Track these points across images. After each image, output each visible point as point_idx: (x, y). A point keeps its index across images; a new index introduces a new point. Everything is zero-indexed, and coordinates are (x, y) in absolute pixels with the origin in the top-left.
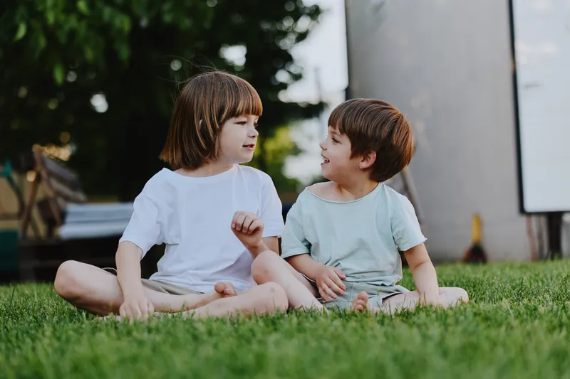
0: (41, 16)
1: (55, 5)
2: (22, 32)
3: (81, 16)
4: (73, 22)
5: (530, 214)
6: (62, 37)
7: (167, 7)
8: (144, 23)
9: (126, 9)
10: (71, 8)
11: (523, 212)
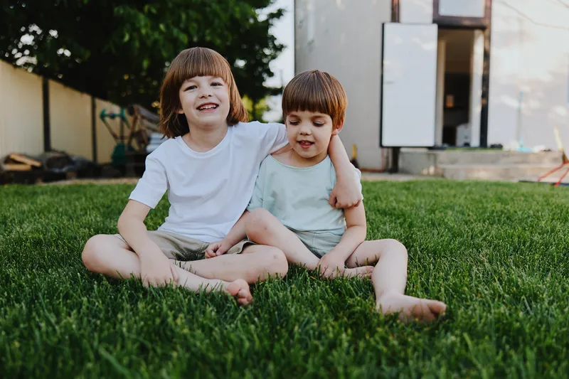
0: (138, 30)
1: (146, 26)
2: (127, 38)
3: (161, 32)
4: (156, 35)
5: (384, 147)
6: (149, 43)
7: (208, 31)
9: (186, 31)
10: (155, 28)
11: (381, 146)
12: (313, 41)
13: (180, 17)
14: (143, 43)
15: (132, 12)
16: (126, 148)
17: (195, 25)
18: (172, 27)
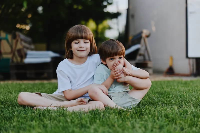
5: (190, 58)
11: (187, 57)
16: (11, 61)
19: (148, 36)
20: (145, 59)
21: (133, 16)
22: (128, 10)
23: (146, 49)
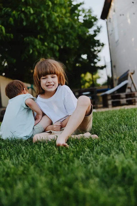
0: (35, 47)
1: (39, 44)
2: (31, 51)
3: (46, 46)
4: (44, 48)
6: (42, 52)
7: (67, 43)
8: (62, 47)
9: (57, 44)
10: (43, 44)
12: (118, 41)
13: (54, 38)
14: (39, 53)
15: (32, 39)
17: (61, 41)
18: (50, 43)
19: (132, 74)
20: (131, 91)
21: (115, 66)
22: (111, 61)
23: (133, 83)
